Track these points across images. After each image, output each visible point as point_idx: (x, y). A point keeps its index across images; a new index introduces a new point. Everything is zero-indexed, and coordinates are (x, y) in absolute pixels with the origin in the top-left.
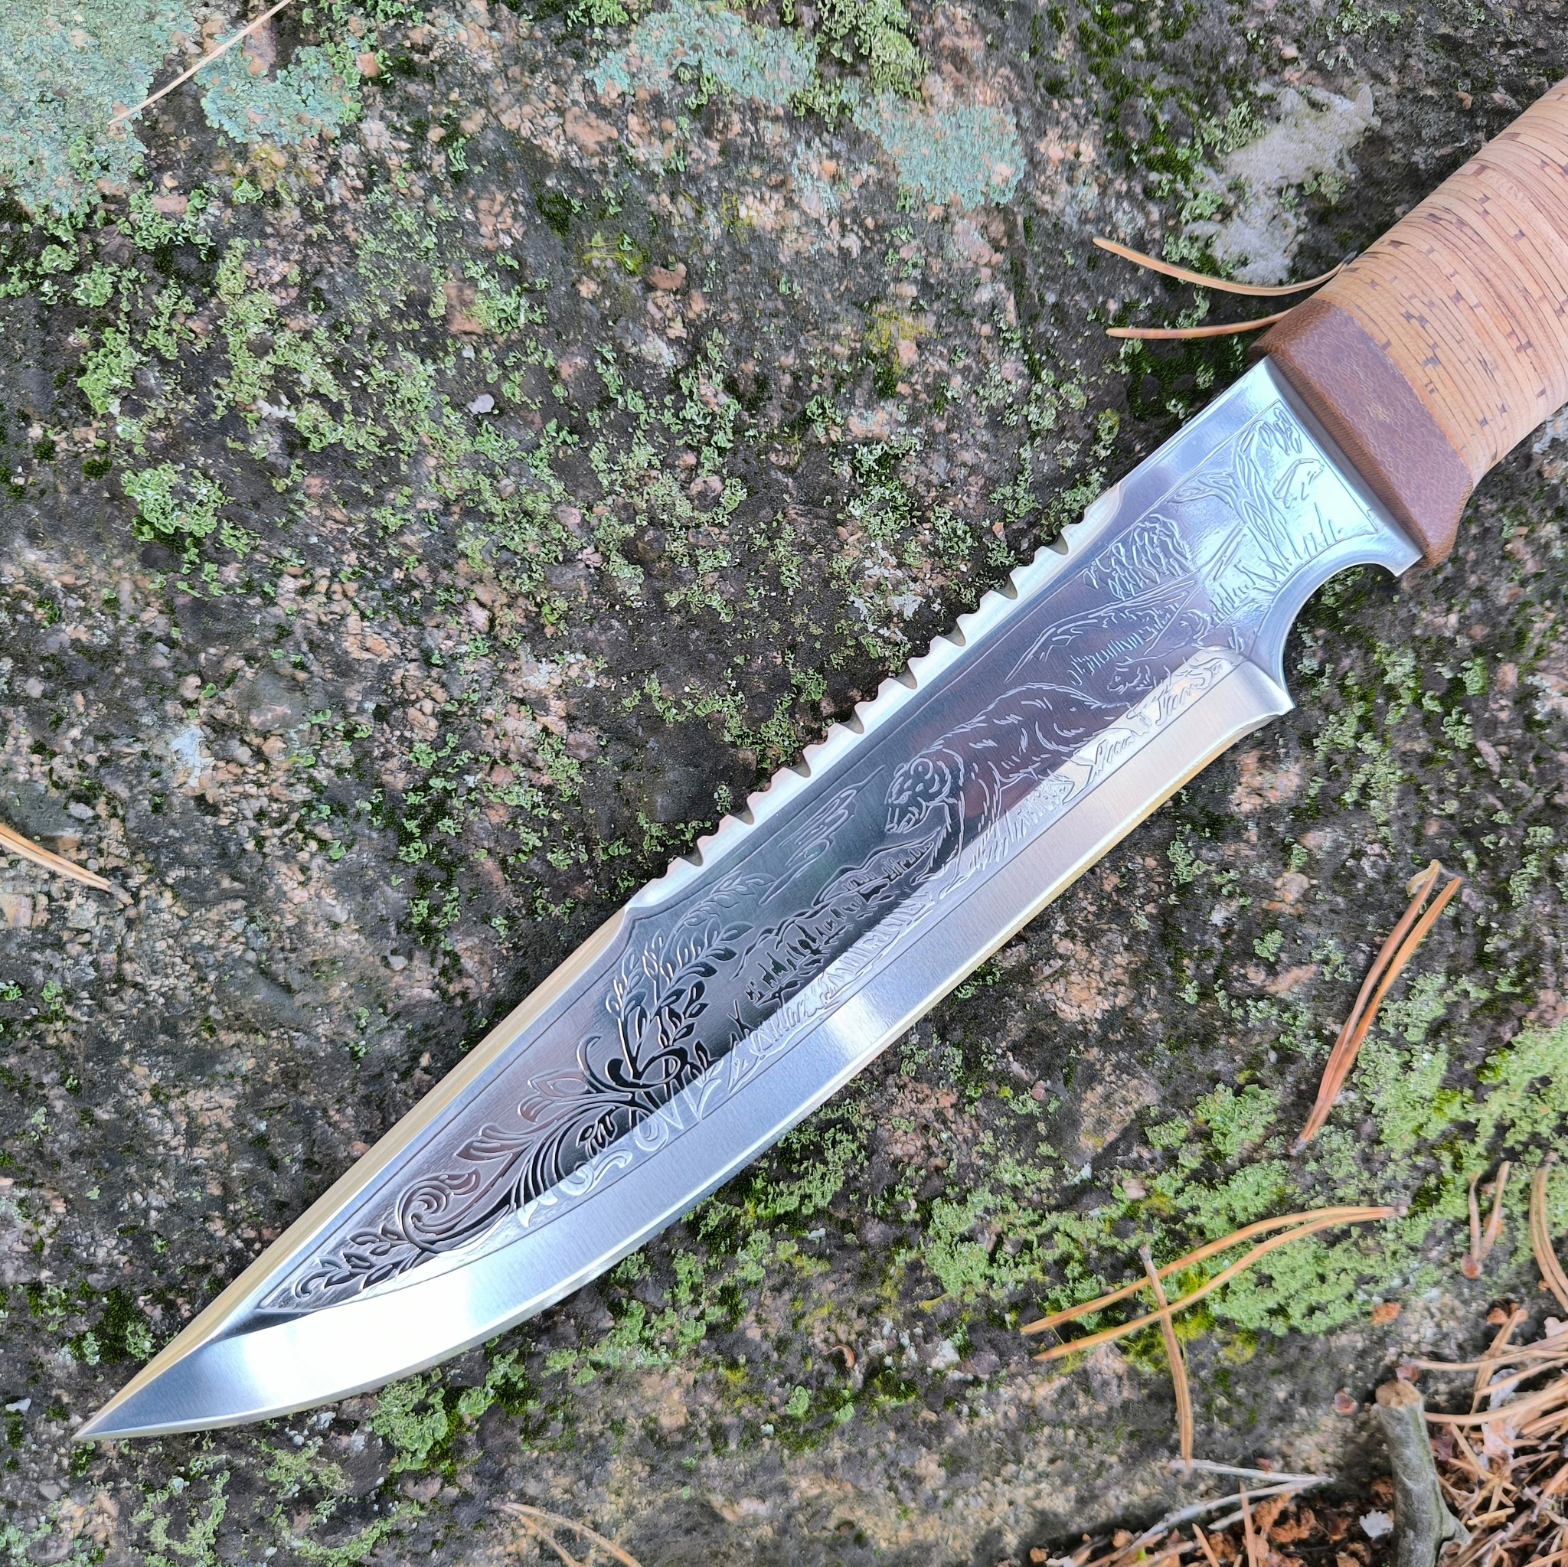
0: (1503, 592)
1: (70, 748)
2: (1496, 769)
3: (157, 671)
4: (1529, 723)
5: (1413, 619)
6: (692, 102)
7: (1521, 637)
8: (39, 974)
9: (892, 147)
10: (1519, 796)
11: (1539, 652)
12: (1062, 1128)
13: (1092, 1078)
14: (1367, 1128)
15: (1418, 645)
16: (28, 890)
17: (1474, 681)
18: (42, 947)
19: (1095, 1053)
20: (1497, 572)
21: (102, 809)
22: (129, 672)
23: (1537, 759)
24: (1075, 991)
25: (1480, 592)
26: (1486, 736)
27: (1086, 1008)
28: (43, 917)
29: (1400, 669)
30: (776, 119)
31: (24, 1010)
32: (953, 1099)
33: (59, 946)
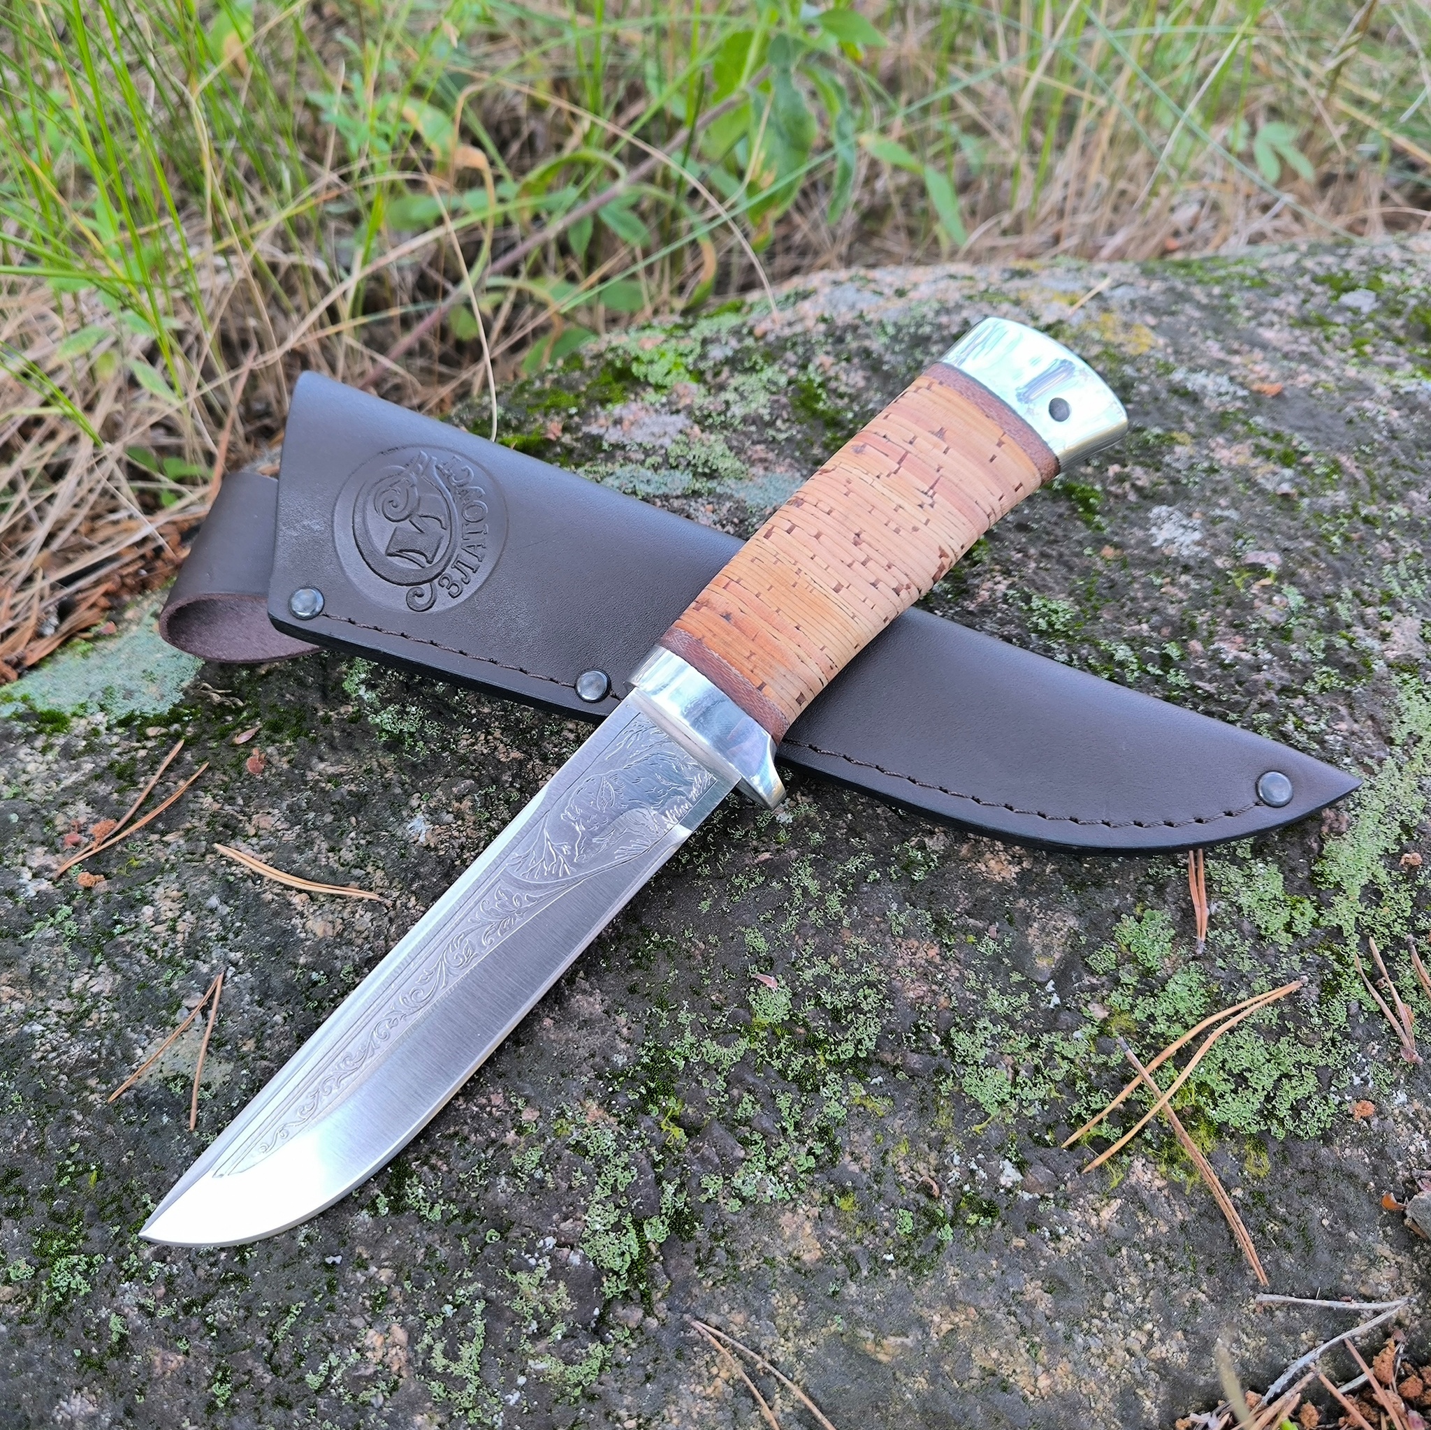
0: (1172, 610)
1: (349, 842)
2: (1213, 691)
3: (396, 796)
4: (1223, 666)
5: (1120, 631)
7: (1193, 627)
8: (338, 964)
9: (740, 495)
10: (1238, 703)
11: (1211, 634)
12: (1021, 956)
13: (1028, 919)
14: (1246, 926)
15: (1130, 642)
16: (330, 917)
17: (1173, 650)
18: (339, 946)
19: (1022, 903)
20: (1160, 599)
21: (370, 869)
22: (380, 800)
23: (1240, 684)
24: (992, 863)
25: (1154, 610)
26: (1201, 679)
27: (1004, 874)
28: (339, 927)
29: (1122, 652)
30: (677, 497)
31: (330, 992)
32: (936, 949)
33: (350, 943)
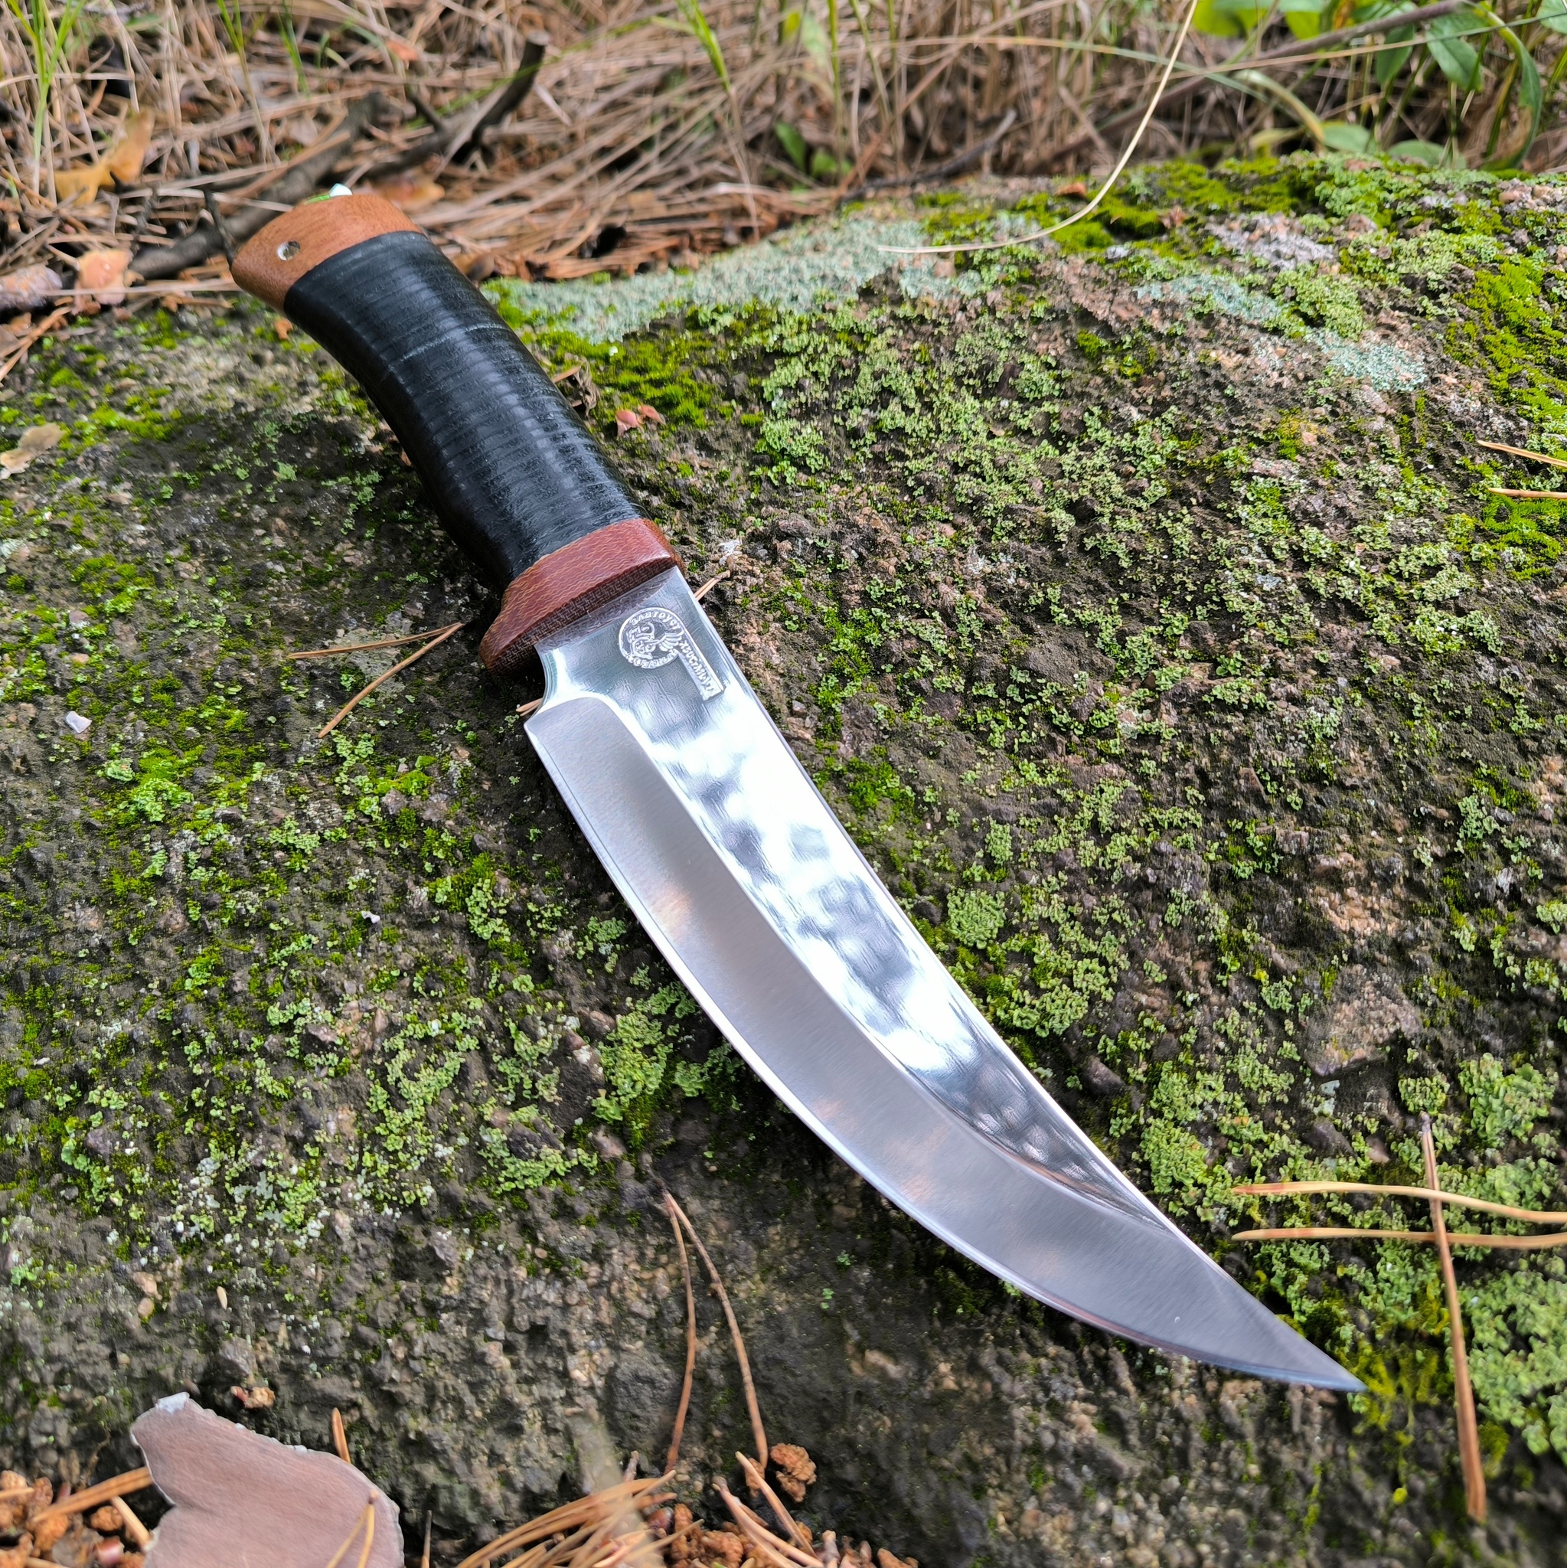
6: (1198, 307)
9: (1331, 352)
13: (1351, 991)
24: (1349, 905)
27: (1356, 923)
30: (1252, 326)
